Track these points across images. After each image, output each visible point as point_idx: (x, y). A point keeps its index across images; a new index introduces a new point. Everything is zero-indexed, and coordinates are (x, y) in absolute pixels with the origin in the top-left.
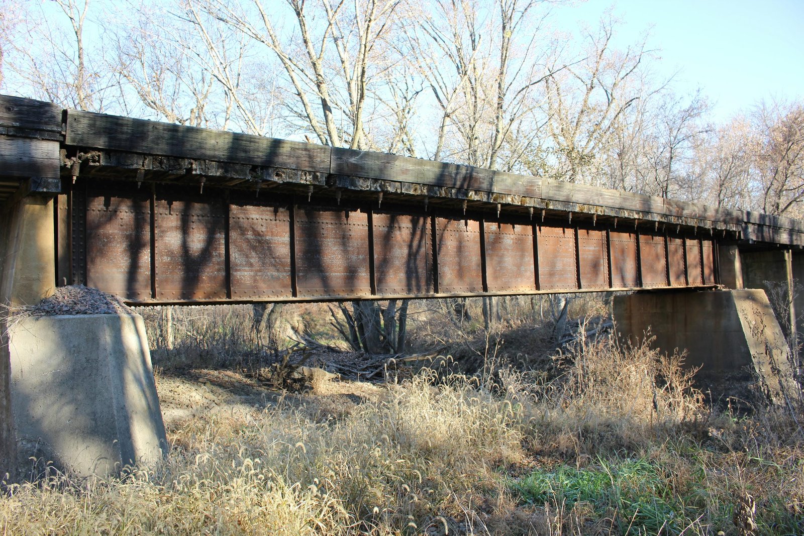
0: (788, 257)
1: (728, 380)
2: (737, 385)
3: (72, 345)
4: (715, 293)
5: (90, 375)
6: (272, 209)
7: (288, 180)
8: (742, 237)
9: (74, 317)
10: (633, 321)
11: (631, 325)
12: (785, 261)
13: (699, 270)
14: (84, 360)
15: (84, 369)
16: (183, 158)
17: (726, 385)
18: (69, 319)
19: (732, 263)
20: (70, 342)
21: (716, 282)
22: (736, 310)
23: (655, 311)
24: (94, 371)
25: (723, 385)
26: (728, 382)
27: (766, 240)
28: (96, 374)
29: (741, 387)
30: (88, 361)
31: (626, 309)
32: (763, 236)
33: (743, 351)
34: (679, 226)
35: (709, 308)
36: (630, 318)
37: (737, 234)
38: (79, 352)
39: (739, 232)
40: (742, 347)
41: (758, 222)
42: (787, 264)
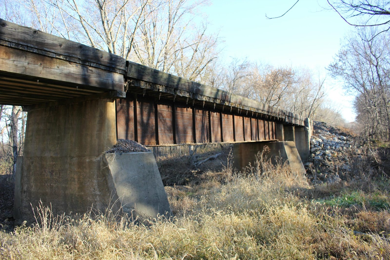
3: (140, 165)
4: (276, 143)
5: (151, 178)
6: (167, 106)
7: (184, 95)
9: (137, 153)
11: (241, 156)
12: (293, 130)
14: (147, 171)
15: (148, 175)
16: (157, 84)
18: (137, 154)
19: (281, 131)
20: (139, 164)
21: (276, 138)
22: (285, 150)
23: (252, 150)
24: (153, 176)
28: (154, 177)
30: (149, 172)
31: (239, 150)
35: (274, 149)
36: (241, 153)
37: (284, 120)
38: (144, 168)
41: (288, 115)
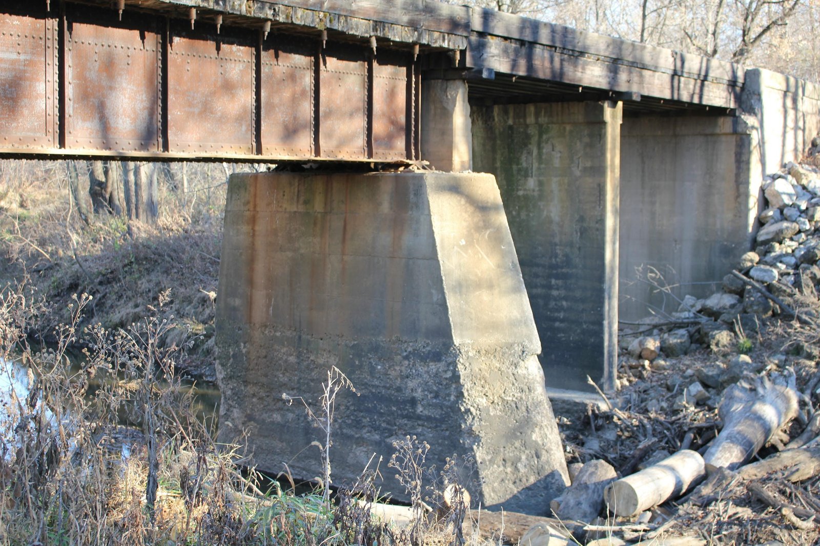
0: (613, 116)
1: (406, 358)
2: (422, 369)
8: (469, 63)
10: (257, 228)
11: (254, 235)
12: (604, 123)
13: (360, 122)
17: (403, 368)
22: (429, 215)
23: (295, 209)
25: (397, 368)
26: (407, 362)
27: (541, 76)
29: (428, 372)
31: (248, 203)
32: (530, 67)
33: (435, 299)
34: (269, 23)
35: (386, 207)
36: (253, 221)
37: (458, 57)
39: (463, 53)
40: (433, 291)
41: (516, 36)
42: (609, 129)
